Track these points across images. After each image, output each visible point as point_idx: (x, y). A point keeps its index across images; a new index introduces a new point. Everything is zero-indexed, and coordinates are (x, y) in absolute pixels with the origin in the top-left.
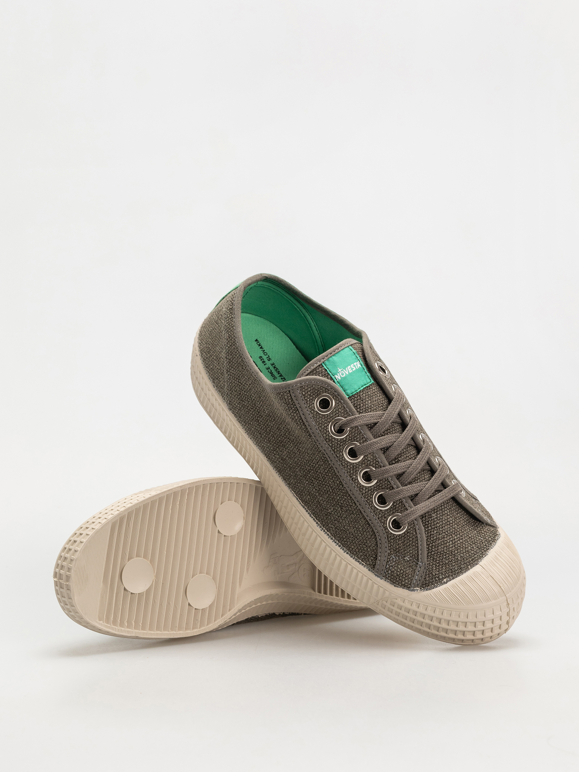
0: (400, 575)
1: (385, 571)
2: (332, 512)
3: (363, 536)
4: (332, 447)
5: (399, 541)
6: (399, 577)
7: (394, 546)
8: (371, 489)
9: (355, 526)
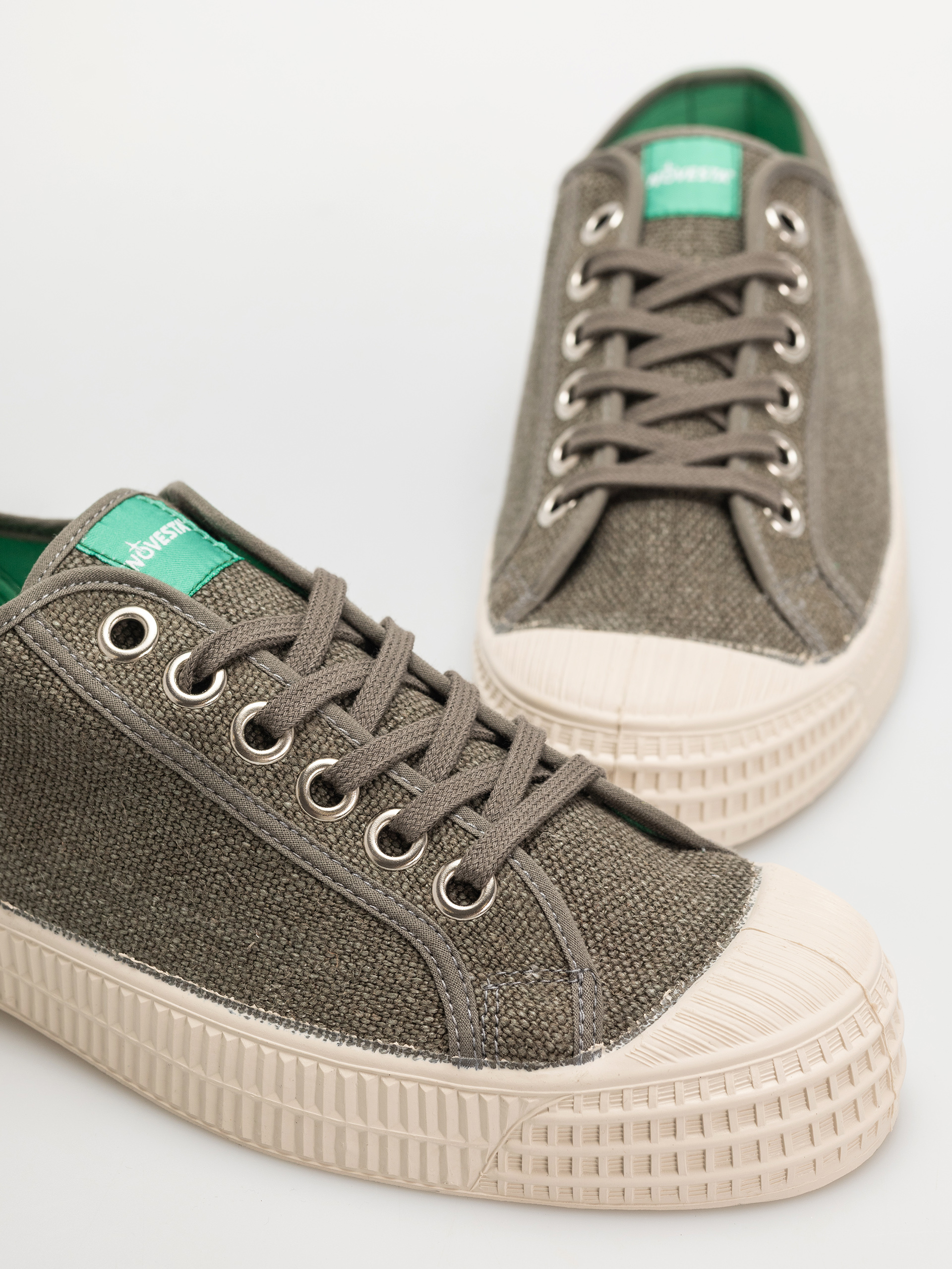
0: (531, 1024)
1: (484, 1034)
2: (259, 947)
3: (378, 967)
4: (192, 740)
5: (488, 935)
6: (531, 1032)
7: (481, 952)
8: (350, 824)
9: (342, 951)
